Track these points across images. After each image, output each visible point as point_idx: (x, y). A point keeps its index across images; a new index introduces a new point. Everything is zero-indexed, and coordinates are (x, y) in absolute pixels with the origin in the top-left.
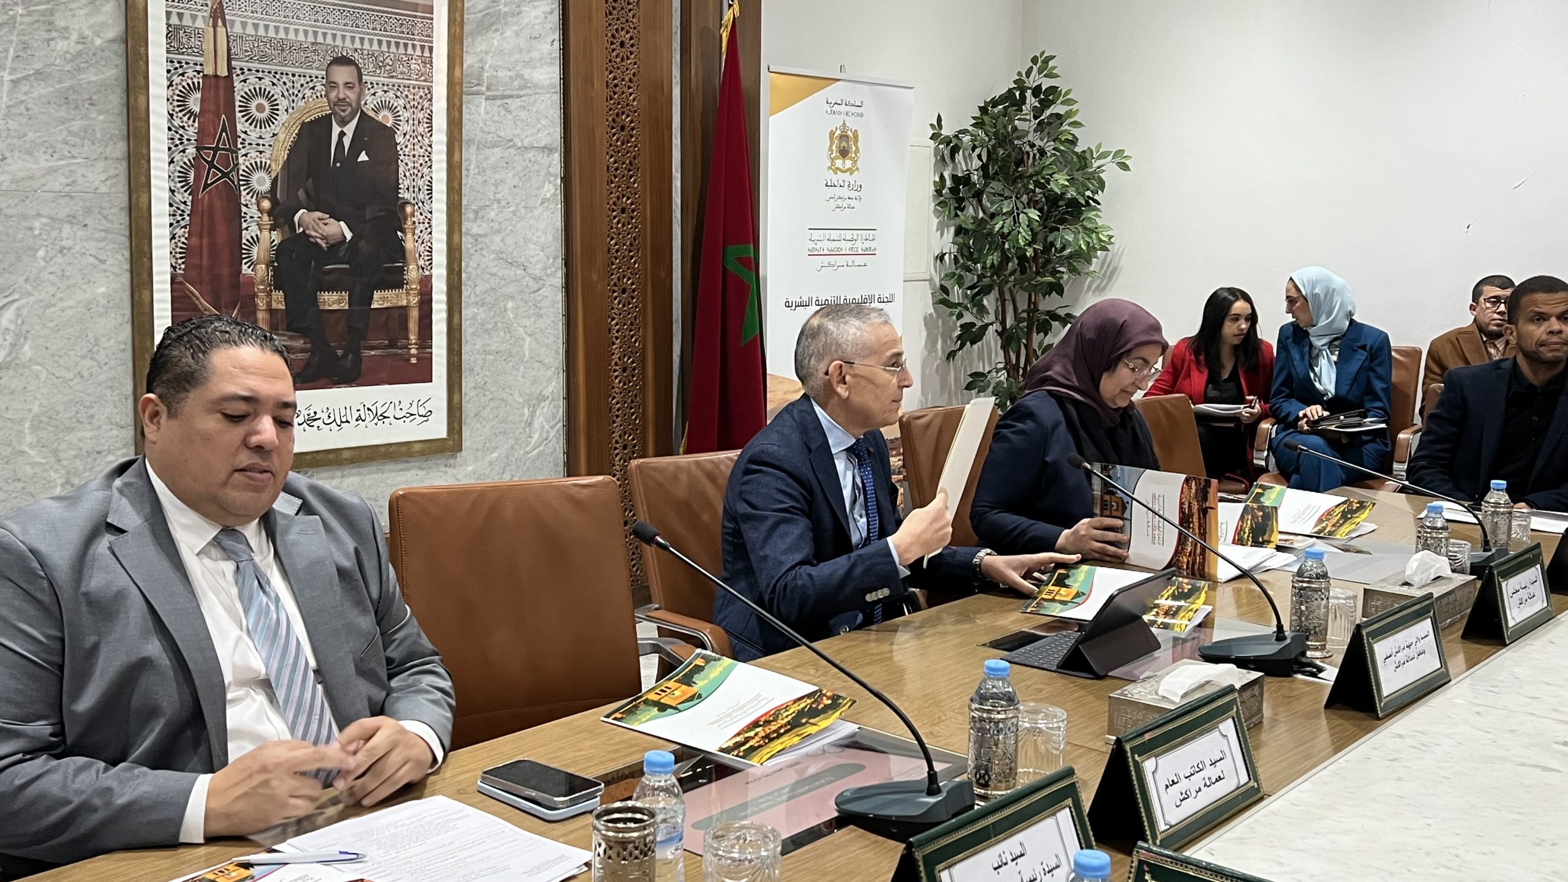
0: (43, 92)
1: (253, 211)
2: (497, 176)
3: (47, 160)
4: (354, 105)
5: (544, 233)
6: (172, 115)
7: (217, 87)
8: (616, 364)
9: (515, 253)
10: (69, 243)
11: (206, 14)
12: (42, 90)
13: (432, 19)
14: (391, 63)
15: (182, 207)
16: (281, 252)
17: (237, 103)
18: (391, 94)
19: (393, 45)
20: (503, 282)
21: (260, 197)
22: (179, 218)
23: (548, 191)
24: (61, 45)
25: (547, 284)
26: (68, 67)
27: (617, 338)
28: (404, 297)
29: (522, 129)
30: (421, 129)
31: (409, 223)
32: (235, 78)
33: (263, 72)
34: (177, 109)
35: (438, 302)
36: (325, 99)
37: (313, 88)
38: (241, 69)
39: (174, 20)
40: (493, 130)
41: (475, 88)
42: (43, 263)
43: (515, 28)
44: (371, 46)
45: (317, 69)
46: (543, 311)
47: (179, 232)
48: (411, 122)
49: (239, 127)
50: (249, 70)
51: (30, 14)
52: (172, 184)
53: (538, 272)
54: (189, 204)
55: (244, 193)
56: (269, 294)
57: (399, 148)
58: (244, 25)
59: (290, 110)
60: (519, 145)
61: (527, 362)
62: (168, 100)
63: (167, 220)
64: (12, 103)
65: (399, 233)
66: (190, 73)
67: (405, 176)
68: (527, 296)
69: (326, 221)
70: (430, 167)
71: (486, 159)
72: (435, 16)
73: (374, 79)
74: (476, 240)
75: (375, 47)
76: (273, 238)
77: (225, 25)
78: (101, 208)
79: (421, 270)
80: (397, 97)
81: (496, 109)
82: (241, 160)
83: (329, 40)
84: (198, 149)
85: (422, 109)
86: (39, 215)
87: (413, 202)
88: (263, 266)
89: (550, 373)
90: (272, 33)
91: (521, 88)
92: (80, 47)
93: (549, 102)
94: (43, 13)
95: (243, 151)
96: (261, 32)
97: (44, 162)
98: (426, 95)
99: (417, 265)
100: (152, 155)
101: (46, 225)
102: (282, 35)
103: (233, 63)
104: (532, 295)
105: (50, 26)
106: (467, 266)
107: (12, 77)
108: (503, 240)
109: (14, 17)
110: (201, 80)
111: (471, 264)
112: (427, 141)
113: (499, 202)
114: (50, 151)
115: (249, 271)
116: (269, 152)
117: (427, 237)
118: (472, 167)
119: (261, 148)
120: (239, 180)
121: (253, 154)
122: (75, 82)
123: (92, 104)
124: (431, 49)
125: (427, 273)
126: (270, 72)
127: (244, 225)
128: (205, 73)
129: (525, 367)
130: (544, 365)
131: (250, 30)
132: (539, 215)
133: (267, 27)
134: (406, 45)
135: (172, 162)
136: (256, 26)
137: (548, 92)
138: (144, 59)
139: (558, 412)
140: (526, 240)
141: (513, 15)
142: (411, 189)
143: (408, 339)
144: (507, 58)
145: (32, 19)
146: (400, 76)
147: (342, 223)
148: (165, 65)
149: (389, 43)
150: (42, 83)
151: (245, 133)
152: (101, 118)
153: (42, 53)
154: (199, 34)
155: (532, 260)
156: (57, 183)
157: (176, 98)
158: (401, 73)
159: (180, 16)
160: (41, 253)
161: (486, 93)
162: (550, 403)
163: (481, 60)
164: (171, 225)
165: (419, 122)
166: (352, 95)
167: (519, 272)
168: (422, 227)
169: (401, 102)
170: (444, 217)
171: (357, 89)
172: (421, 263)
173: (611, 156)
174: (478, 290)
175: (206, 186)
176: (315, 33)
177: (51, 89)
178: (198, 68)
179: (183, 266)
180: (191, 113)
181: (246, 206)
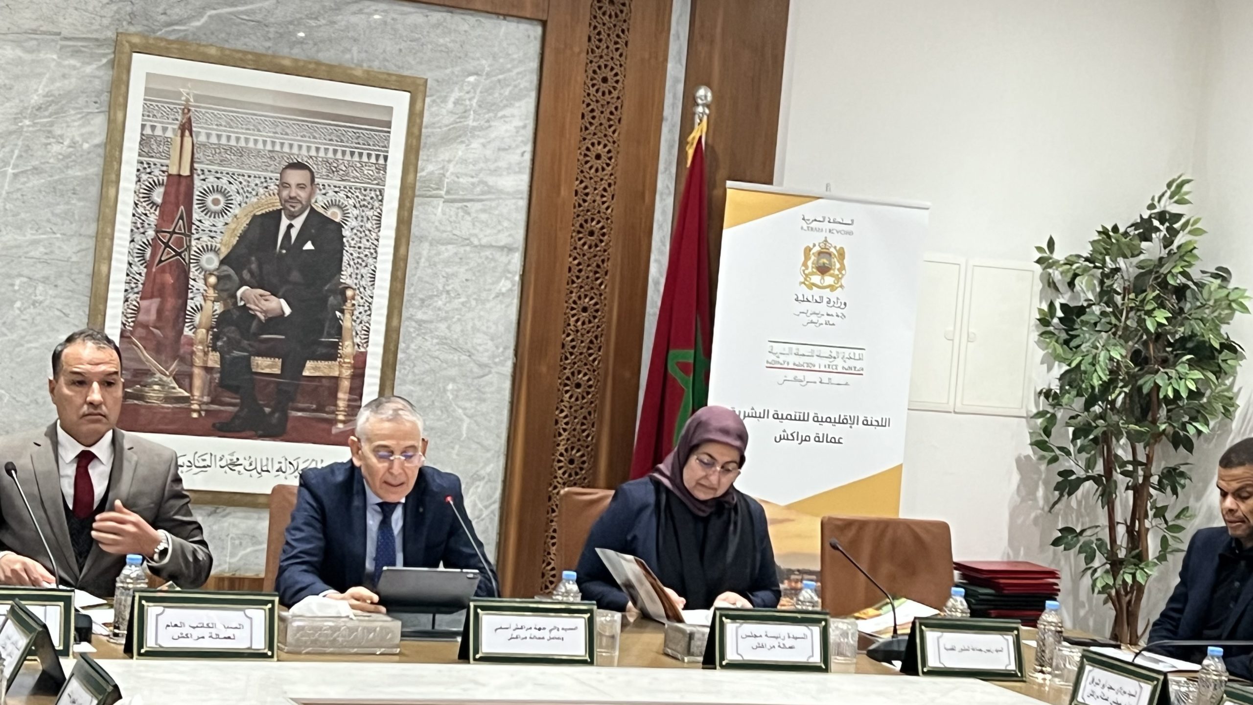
0: (35, 182)
1: (200, 284)
2: (448, 270)
3: (32, 234)
4: (304, 203)
5: (496, 323)
6: (136, 204)
7: (179, 183)
8: (561, 455)
9: (461, 341)
10: (40, 298)
11: (176, 127)
12: (36, 181)
13: (389, 132)
14: (344, 168)
15: (137, 277)
16: (222, 320)
17: (195, 197)
18: (342, 194)
19: (348, 153)
20: (445, 365)
21: (208, 274)
22: (133, 285)
23: (504, 286)
24: (56, 148)
25: (493, 370)
26: (59, 165)
27: (565, 430)
28: (337, 369)
29: (481, 230)
30: (369, 225)
31: (349, 304)
32: (195, 176)
33: (222, 173)
34: (142, 200)
35: (372, 376)
36: (277, 197)
37: (266, 188)
38: (202, 170)
39: (148, 131)
40: (449, 229)
41: (434, 192)
42: (17, 312)
43: (482, 140)
44: (326, 154)
45: (272, 172)
46: (484, 396)
47: (132, 296)
48: (359, 219)
49: (195, 216)
50: (209, 171)
51: (35, 124)
52: (131, 258)
53: (485, 360)
54: (143, 274)
55: (193, 269)
56: (206, 354)
57: (345, 240)
58: (208, 136)
59: (243, 205)
60: (476, 242)
61: (463, 441)
62: (135, 192)
63: (123, 286)
64: (12, 190)
65: (338, 314)
66: (157, 172)
67: (349, 264)
68: (469, 381)
69: (267, 298)
70: (375, 258)
71: (439, 254)
72: (392, 130)
73: (326, 182)
74: (420, 325)
75: (330, 154)
76: (216, 307)
77: (191, 135)
78: (72, 274)
79: (356, 347)
80: (347, 197)
81: (453, 209)
82: (194, 243)
83: (286, 149)
84: (157, 232)
85: (372, 208)
86: (20, 275)
87: (354, 287)
88: (204, 331)
89: (489, 455)
90: (233, 142)
91: (483, 193)
92: (71, 150)
93: (513, 207)
94: (44, 125)
95: (196, 236)
96: (224, 141)
97: (30, 235)
98: (377, 196)
99: (353, 343)
100: (116, 234)
101: (25, 283)
102: (242, 143)
103: (196, 165)
104: (476, 381)
105: (50, 134)
106: (408, 347)
107: (15, 171)
108: (449, 328)
109: (22, 127)
110: (165, 178)
111: (413, 346)
112: (374, 235)
113: (448, 292)
114: (36, 227)
115: (190, 333)
116: (219, 238)
117: (365, 318)
118: (423, 260)
119: (212, 234)
120: (190, 259)
121: (205, 238)
122: (63, 175)
123: (74, 194)
124: (386, 158)
125: (362, 350)
126: (228, 174)
127: (190, 295)
128: (170, 172)
129: (461, 447)
130: (482, 446)
131: (214, 140)
132: (491, 309)
133: (229, 138)
134: (361, 155)
135: (132, 241)
136: (219, 137)
137: (514, 198)
138: (118, 160)
139: (494, 493)
140: (475, 329)
141: (481, 129)
142: (354, 276)
143: (336, 405)
144: (471, 166)
145: (35, 129)
146: (352, 180)
147: (282, 301)
148: (136, 166)
149: (344, 153)
150: (37, 177)
151: (200, 221)
152: (82, 204)
153: (40, 153)
154: (168, 142)
155: (480, 349)
156: (39, 251)
157: (142, 191)
158: (354, 177)
159: (153, 128)
160: (18, 304)
161: (446, 197)
162: (486, 483)
163: (443, 168)
164: (126, 291)
165: (368, 219)
166: (303, 195)
167: (463, 357)
168: (361, 309)
169: (351, 202)
170: (385, 302)
171: (308, 189)
172: (357, 340)
173: (575, 259)
174: (416, 370)
175: (160, 261)
176: (273, 143)
177: (43, 181)
178: (164, 168)
179: (132, 324)
180: (153, 203)
181: (194, 280)
